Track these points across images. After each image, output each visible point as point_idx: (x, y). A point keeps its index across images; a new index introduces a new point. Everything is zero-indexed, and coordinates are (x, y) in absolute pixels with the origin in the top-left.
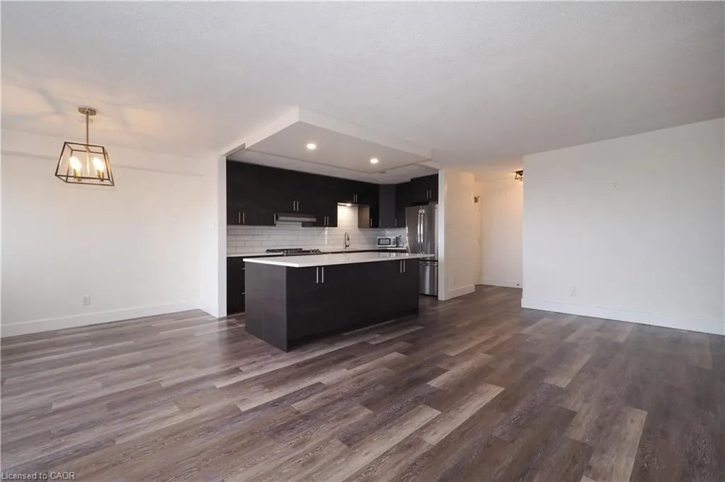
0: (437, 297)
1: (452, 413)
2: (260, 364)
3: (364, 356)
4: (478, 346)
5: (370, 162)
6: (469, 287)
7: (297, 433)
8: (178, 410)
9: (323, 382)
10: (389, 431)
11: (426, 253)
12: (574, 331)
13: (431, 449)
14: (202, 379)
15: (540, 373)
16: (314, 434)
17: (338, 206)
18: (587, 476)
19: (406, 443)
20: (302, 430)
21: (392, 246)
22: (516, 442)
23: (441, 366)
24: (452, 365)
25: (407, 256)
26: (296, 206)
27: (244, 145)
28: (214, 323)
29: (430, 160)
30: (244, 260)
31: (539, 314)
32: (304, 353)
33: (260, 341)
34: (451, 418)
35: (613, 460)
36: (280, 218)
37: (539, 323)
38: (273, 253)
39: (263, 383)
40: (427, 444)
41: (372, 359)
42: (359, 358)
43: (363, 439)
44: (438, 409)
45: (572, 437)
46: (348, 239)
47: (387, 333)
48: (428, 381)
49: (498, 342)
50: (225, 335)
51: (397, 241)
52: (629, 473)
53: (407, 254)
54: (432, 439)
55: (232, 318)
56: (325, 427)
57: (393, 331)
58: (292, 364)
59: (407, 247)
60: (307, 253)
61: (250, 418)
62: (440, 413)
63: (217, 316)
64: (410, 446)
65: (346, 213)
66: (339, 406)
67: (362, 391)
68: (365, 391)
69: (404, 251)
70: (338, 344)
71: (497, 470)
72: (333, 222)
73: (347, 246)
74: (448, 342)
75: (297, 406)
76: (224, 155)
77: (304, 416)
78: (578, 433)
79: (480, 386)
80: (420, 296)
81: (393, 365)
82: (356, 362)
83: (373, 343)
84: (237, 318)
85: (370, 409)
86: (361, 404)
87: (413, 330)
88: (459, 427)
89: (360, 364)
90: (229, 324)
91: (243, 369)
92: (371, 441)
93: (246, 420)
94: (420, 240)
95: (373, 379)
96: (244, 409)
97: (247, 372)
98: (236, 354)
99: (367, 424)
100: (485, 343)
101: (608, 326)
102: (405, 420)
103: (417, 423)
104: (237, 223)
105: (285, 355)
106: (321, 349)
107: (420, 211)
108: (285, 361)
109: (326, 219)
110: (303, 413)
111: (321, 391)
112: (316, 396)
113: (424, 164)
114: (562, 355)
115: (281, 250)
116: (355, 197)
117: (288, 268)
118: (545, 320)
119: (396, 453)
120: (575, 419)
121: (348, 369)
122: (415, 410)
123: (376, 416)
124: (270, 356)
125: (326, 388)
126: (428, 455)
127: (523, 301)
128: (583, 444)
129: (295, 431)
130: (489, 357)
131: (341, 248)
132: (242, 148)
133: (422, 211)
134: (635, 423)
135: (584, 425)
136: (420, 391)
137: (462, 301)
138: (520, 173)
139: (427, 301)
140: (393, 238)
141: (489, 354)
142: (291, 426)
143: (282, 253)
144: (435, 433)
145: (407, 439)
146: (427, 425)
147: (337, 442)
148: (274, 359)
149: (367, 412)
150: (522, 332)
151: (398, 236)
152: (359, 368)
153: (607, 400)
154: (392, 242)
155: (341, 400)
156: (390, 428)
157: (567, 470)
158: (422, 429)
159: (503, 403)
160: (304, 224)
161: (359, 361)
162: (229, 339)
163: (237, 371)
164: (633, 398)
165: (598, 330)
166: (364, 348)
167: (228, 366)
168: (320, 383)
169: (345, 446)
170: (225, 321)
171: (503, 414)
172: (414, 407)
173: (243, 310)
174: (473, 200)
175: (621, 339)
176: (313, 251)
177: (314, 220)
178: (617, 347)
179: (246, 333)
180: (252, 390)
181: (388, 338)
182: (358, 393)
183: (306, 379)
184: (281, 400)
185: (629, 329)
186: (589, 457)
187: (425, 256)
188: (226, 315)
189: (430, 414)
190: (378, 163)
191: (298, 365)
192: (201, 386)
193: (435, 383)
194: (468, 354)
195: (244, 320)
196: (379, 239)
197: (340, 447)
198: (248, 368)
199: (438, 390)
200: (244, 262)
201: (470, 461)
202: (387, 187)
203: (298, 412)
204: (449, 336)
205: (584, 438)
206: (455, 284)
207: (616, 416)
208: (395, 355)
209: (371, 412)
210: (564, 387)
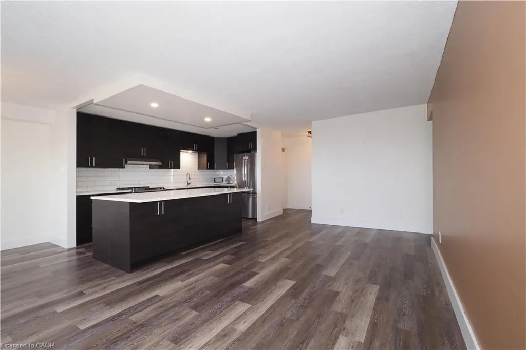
0: (256, 219)
1: (259, 305)
2: (104, 285)
3: (197, 269)
4: (281, 253)
5: (204, 121)
6: (278, 211)
7: (131, 341)
8: (11, 340)
9: (160, 294)
10: (211, 326)
11: (249, 188)
12: (342, 237)
13: (241, 335)
14: (42, 307)
15: (319, 267)
16: (148, 339)
17: (181, 153)
18: (342, 335)
19: (222, 334)
20: (136, 337)
21: (225, 183)
22: (300, 319)
23: (254, 270)
24: (262, 268)
25: (235, 190)
26: (143, 151)
27: (93, 100)
28: (64, 253)
29: (250, 121)
30: (92, 198)
31: (322, 227)
32: (145, 272)
33: (106, 266)
34: (258, 309)
35: (359, 320)
36: (129, 162)
37: (322, 233)
38: (122, 191)
39: (103, 302)
40: (238, 332)
41: (203, 271)
42: (193, 271)
43: (188, 336)
44: (248, 303)
45: (336, 310)
46: (190, 178)
47: (217, 250)
48: (243, 283)
49: (294, 249)
50: (74, 263)
51: (228, 179)
52: (366, 329)
53: (235, 189)
54: (242, 327)
55: (82, 248)
56: (158, 331)
57: (220, 248)
58: (133, 282)
59: (236, 184)
60: (154, 190)
61: (88, 335)
62: (250, 306)
63: (66, 247)
64: (225, 335)
65: (188, 158)
66: (171, 313)
67: (191, 298)
68: (194, 297)
69: (233, 187)
70: (176, 262)
71: (286, 342)
72: (177, 166)
73: (188, 184)
74: (261, 252)
75: (133, 318)
76: (74, 108)
77: (140, 325)
78: (339, 306)
79: (280, 282)
80: (243, 219)
81: (218, 274)
82: (191, 274)
83: (205, 258)
84: (86, 248)
85: (196, 311)
86: (189, 308)
87: (237, 245)
88: (263, 315)
89: (193, 276)
90: (78, 254)
91: (87, 292)
92: (195, 336)
93: (85, 337)
94: (245, 178)
95: (202, 286)
96: (82, 327)
97: (90, 295)
98: (83, 279)
99: (193, 323)
100: (286, 250)
101: (362, 231)
102: (224, 315)
103: (233, 317)
104: (87, 166)
105: (129, 276)
106: (162, 267)
107: (245, 158)
108: (129, 280)
109: (171, 163)
110: (139, 323)
111: (157, 302)
112: (152, 307)
113: (245, 123)
114: (333, 254)
115: (130, 188)
116: (195, 146)
117: (131, 204)
118: (325, 231)
119: (213, 343)
120: (338, 297)
121: (183, 281)
122: (232, 306)
123: (201, 316)
124: (114, 278)
125: (162, 299)
126: (238, 340)
127: (312, 218)
128: (341, 314)
129: (129, 339)
130: (287, 260)
131: (184, 185)
132: (91, 103)
133: (246, 157)
134: (372, 294)
135: (343, 300)
136: (237, 291)
137: (273, 221)
138: (310, 133)
139: (250, 223)
140: (225, 177)
141: (288, 258)
142: (127, 335)
143: (130, 191)
144: (245, 322)
145: (223, 330)
146: (240, 317)
147: (166, 342)
148: (118, 280)
149: (195, 313)
150: (310, 240)
151: (229, 176)
152: (192, 279)
153: (357, 281)
154: (224, 181)
155: (174, 307)
156: (211, 323)
157: (331, 333)
158: (235, 320)
159: (294, 293)
160: (151, 167)
161: (192, 273)
162: (78, 266)
163: (81, 294)
164: (372, 279)
165: (356, 235)
166: (198, 262)
167: (72, 291)
168: (157, 296)
169: (173, 345)
170: (74, 251)
171: (294, 300)
172: (231, 305)
173: (91, 240)
174: (281, 150)
175: (368, 240)
176: (159, 189)
177: (160, 163)
178: (365, 245)
179: (94, 259)
180: (94, 309)
181: (217, 253)
182: (187, 300)
183: (145, 294)
184: (120, 315)
185: (373, 233)
186: (344, 322)
187: (249, 190)
188: (75, 246)
189: (243, 307)
190: (211, 121)
191: (140, 283)
192: (42, 313)
193: (249, 284)
194: (273, 259)
195: (92, 249)
196: (214, 178)
197: (169, 345)
198: (90, 290)
199: (250, 289)
200: (92, 199)
201: (268, 338)
202: (220, 139)
203: (135, 323)
204: (263, 247)
205: (342, 309)
206: (269, 209)
207: (362, 291)
208: (222, 266)
209: (198, 313)
210: (333, 276)
